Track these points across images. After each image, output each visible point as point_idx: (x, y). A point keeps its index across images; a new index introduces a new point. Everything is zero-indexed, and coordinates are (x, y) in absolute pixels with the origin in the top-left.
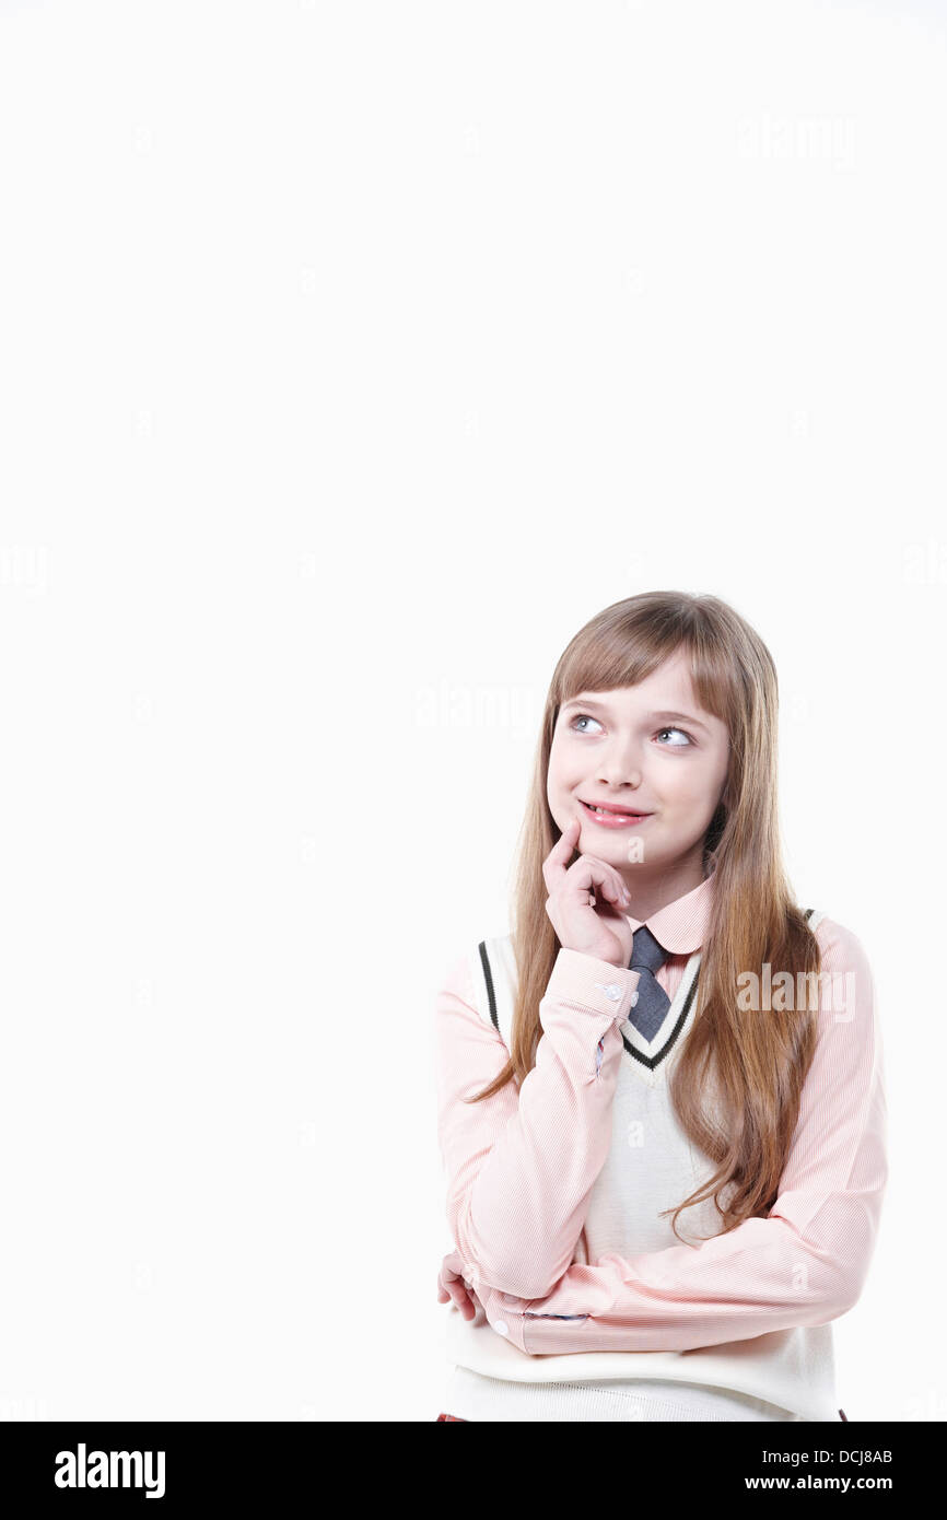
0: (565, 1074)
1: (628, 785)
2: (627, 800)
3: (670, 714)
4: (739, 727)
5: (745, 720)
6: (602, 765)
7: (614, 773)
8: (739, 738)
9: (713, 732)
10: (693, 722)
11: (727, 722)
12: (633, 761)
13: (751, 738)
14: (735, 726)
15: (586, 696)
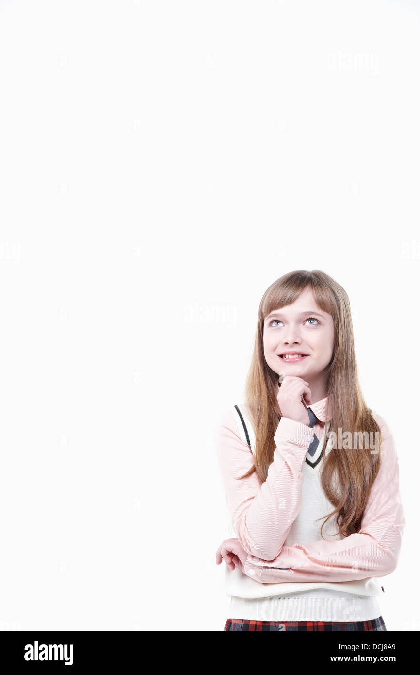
0: (289, 469)
1: (296, 343)
2: (296, 349)
3: (308, 312)
4: (336, 317)
5: (338, 313)
6: (285, 338)
7: (290, 340)
8: (336, 320)
9: (326, 319)
10: (318, 314)
11: (332, 314)
12: (296, 334)
13: (341, 320)
14: (335, 316)
15: (274, 312)
